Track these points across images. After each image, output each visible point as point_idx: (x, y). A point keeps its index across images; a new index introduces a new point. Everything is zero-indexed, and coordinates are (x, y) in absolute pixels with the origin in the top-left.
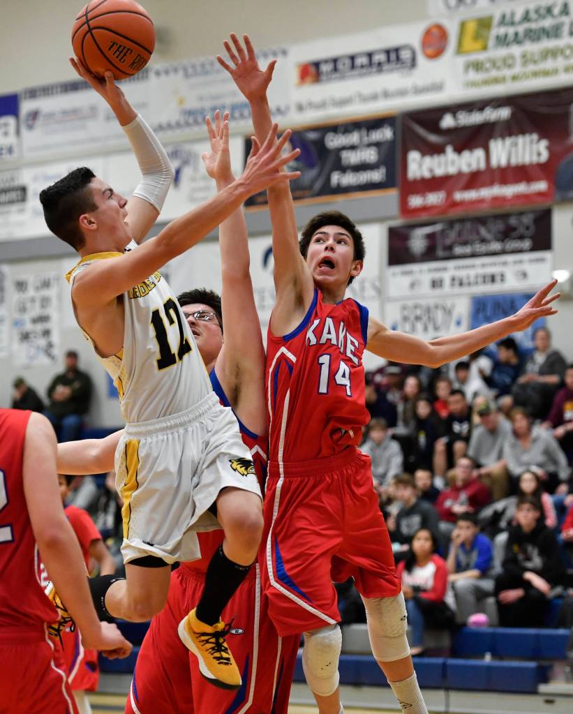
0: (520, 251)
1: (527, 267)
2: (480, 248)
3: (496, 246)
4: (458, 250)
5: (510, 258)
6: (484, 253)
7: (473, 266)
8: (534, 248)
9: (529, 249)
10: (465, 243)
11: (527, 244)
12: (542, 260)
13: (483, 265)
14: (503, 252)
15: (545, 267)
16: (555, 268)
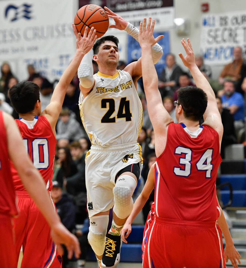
0: (155, 7)
1: (160, 17)
2: (132, 6)
3: (141, 4)
4: (119, 7)
5: (149, 11)
6: (135, 8)
7: (128, 17)
8: (164, 6)
9: (160, 6)
10: (123, 3)
11: (159, 3)
12: (168, 12)
13: (134, 16)
14: (145, 8)
15: (170, 16)
16: (175, 17)
